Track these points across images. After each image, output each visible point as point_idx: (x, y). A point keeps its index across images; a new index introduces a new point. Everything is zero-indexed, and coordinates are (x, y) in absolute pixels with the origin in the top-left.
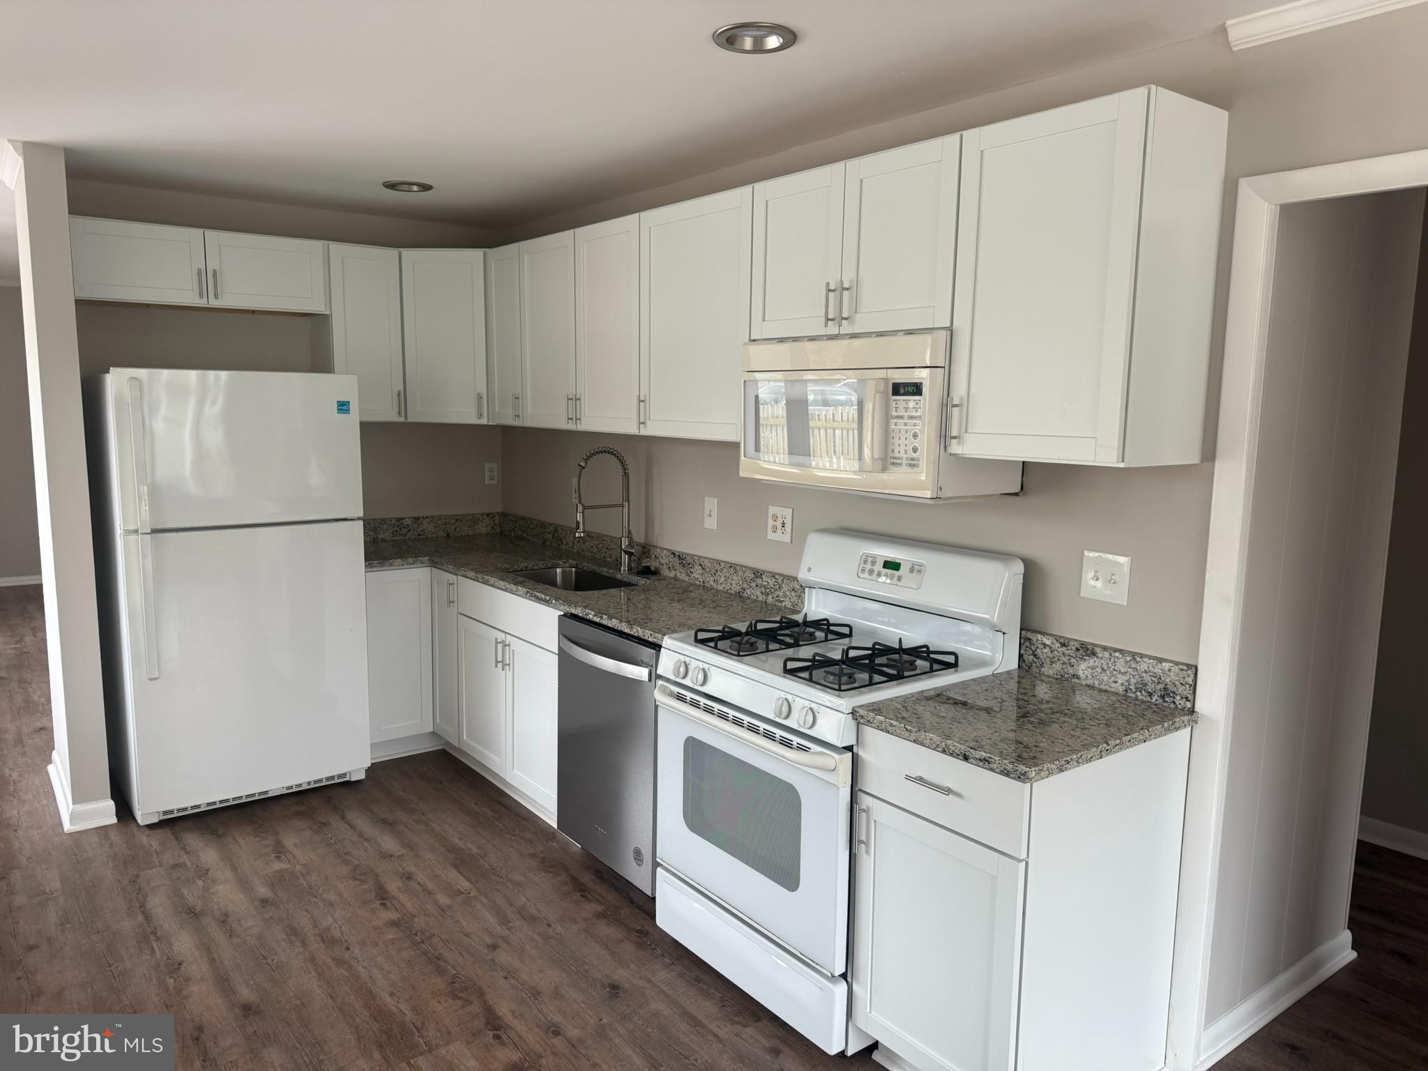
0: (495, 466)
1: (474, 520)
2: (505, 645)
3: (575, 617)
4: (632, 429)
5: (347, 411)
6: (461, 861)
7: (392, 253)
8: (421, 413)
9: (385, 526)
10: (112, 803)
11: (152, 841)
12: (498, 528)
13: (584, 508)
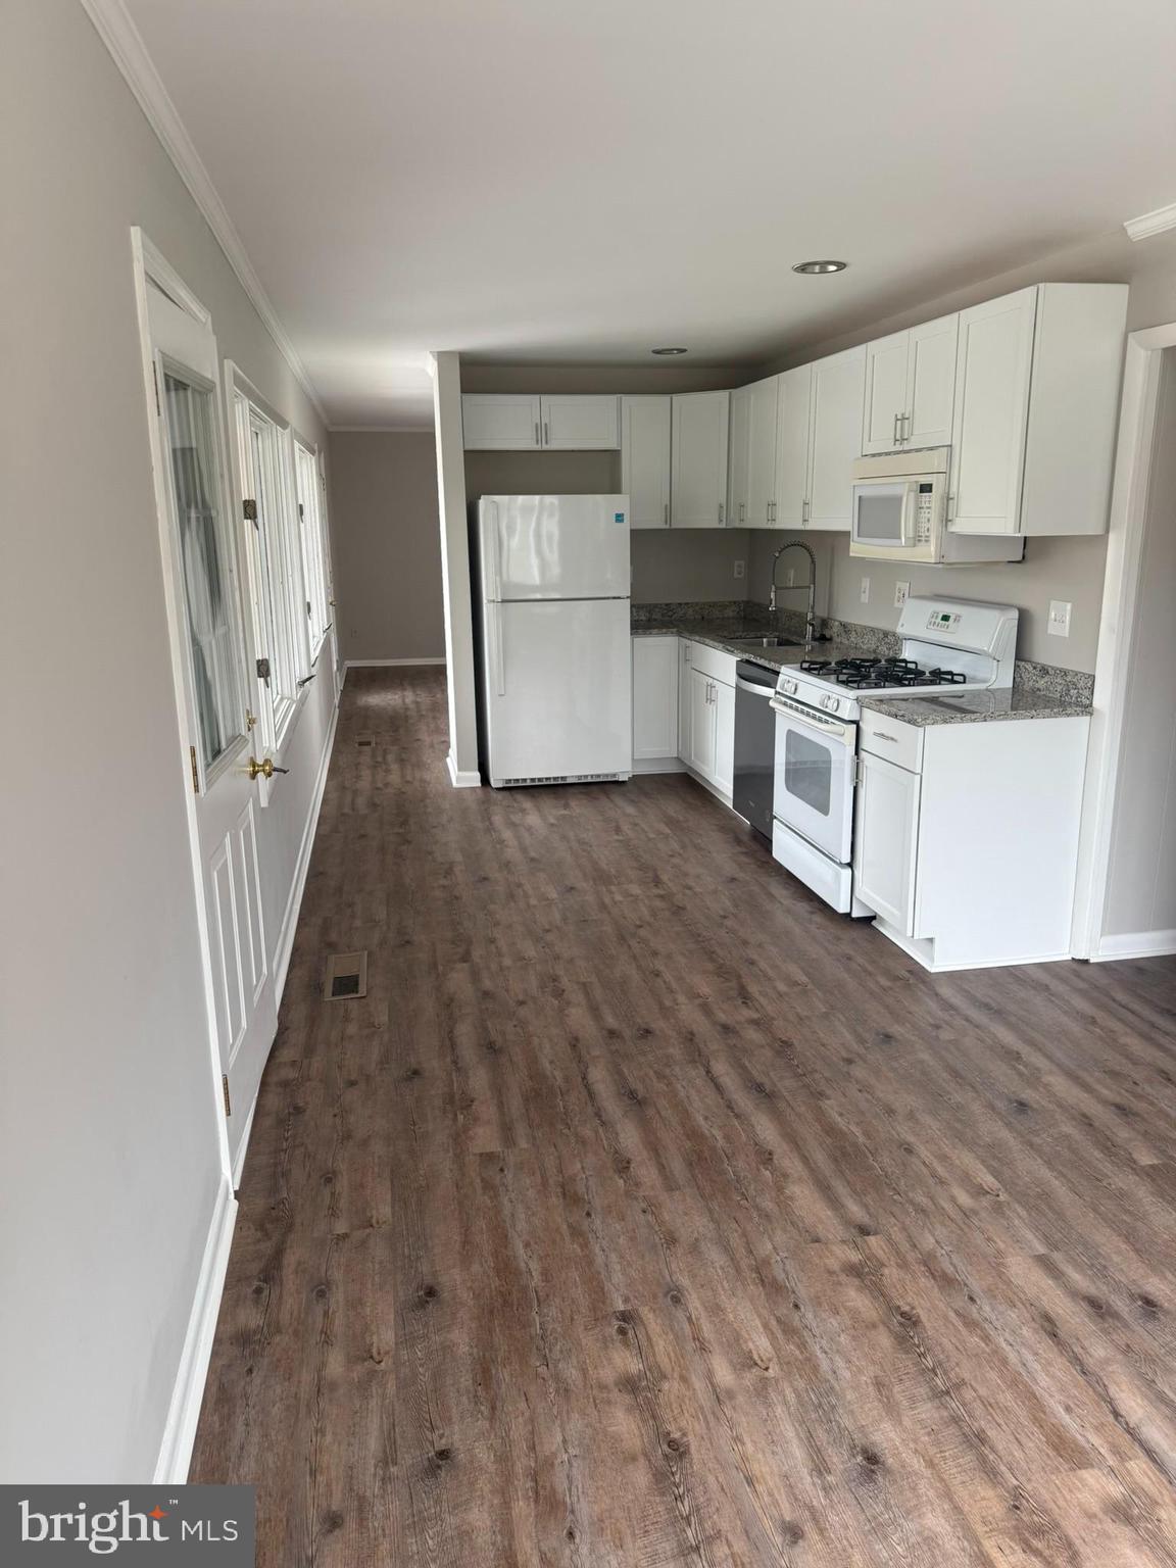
0: (742, 563)
1: (723, 606)
2: (712, 687)
3: (748, 662)
4: (799, 526)
5: (622, 521)
6: (671, 822)
7: (666, 399)
8: (680, 523)
9: (657, 610)
10: (478, 774)
11: (499, 796)
12: (742, 614)
13: (776, 588)
